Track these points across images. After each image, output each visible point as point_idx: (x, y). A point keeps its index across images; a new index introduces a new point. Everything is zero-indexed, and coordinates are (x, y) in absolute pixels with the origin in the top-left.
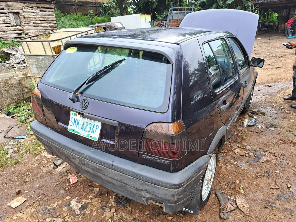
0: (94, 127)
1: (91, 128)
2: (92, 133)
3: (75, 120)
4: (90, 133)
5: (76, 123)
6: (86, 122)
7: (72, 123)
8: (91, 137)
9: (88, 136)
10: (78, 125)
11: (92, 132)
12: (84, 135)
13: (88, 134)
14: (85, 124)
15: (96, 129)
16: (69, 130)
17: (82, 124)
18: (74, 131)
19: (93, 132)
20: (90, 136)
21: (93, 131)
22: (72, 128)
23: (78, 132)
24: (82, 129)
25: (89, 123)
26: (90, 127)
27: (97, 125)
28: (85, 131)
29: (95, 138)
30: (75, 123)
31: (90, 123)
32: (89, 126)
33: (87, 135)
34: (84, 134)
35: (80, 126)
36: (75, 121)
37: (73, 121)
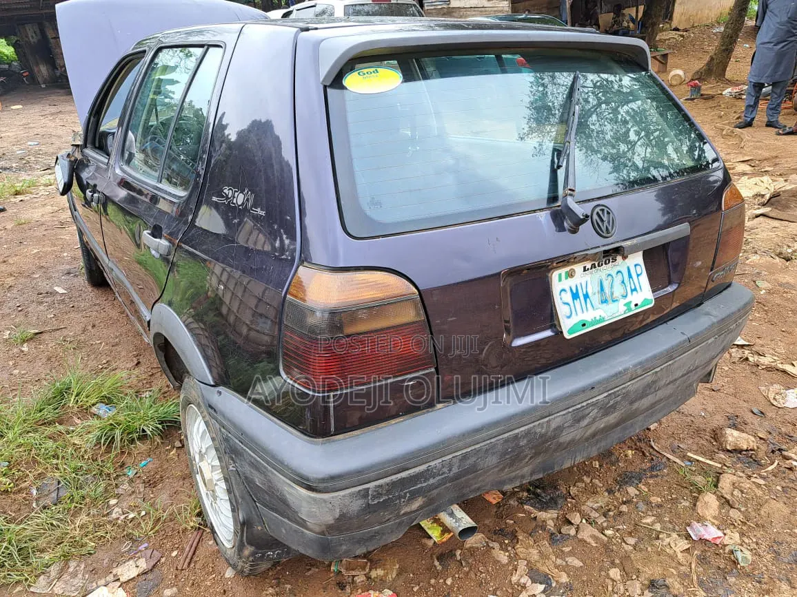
0: (630, 276)
1: (625, 282)
2: (635, 293)
3: (575, 292)
4: (630, 298)
5: (579, 298)
6: (604, 277)
7: (566, 306)
8: (636, 305)
9: (630, 310)
10: (588, 300)
11: (632, 291)
12: (617, 315)
13: (625, 305)
14: (606, 284)
15: (638, 275)
16: (570, 334)
17: (597, 288)
18: (584, 325)
19: (635, 289)
20: (632, 306)
21: (633, 288)
22: (575, 320)
23: (598, 318)
24: (604, 301)
25: (614, 274)
26: (623, 282)
27: (636, 265)
28: (613, 301)
29: (648, 300)
30: (577, 302)
31: (619, 272)
32: (618, 279)
33: (625, 308)
34: (614, 312)
35: (595, 299)
36: (575, 296)
37: (567, 297)
